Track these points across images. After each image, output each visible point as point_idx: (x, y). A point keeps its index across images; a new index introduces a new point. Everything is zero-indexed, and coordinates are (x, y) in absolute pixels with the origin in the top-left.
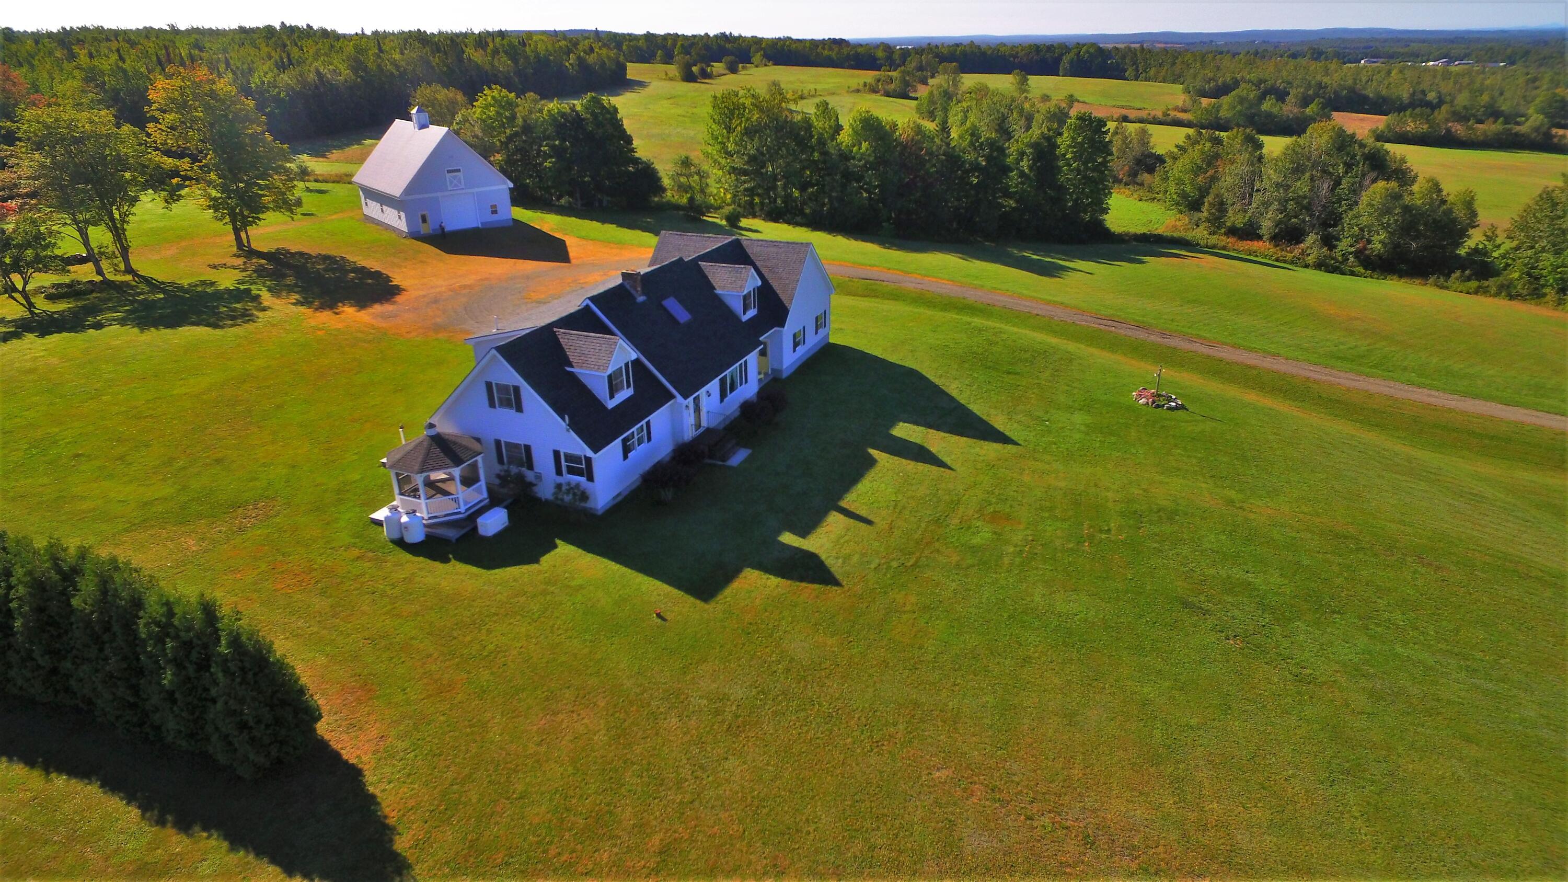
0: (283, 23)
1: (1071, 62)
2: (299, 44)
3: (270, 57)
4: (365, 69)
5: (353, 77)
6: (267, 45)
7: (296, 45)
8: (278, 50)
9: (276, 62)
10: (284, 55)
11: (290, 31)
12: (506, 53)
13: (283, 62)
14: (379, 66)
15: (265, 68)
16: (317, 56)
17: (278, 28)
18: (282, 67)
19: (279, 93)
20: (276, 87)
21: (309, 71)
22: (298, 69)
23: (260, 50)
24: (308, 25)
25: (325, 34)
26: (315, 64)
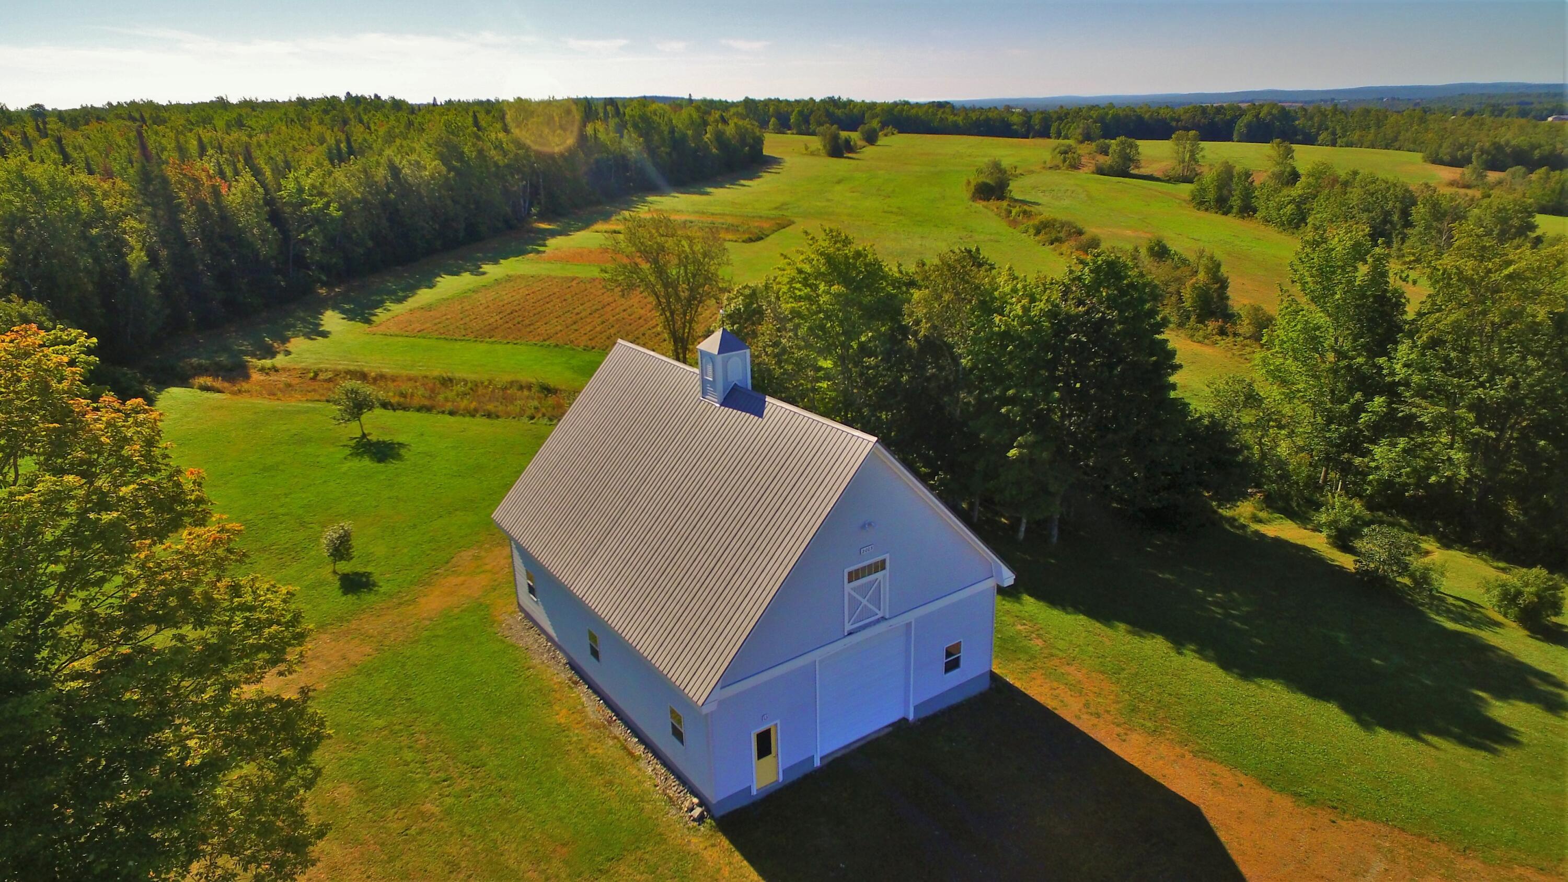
0: (348, 93)
1: (1249, 126)
2: (365, 118)
3: (322, 141)
4: (461, 156)
5: (444, 169)
6: (321, 122)
7: (361, 121)
8: (336, 129)
9: (330, 150)
10: (343, 137)
11: (355, 101)
12: (635, 126)
13: (339, 149)
14: (480, 152)
15: (310, 160)
16: (390, 138)
17: (343, 99)
18: (337, 157)
19: (327, 205)
20: (321, 194)
21: (378, 163)
22: (361, 161)
23: (309, 129)
24: (376, 96)
25: (397, 105)
26: (388, 152)
